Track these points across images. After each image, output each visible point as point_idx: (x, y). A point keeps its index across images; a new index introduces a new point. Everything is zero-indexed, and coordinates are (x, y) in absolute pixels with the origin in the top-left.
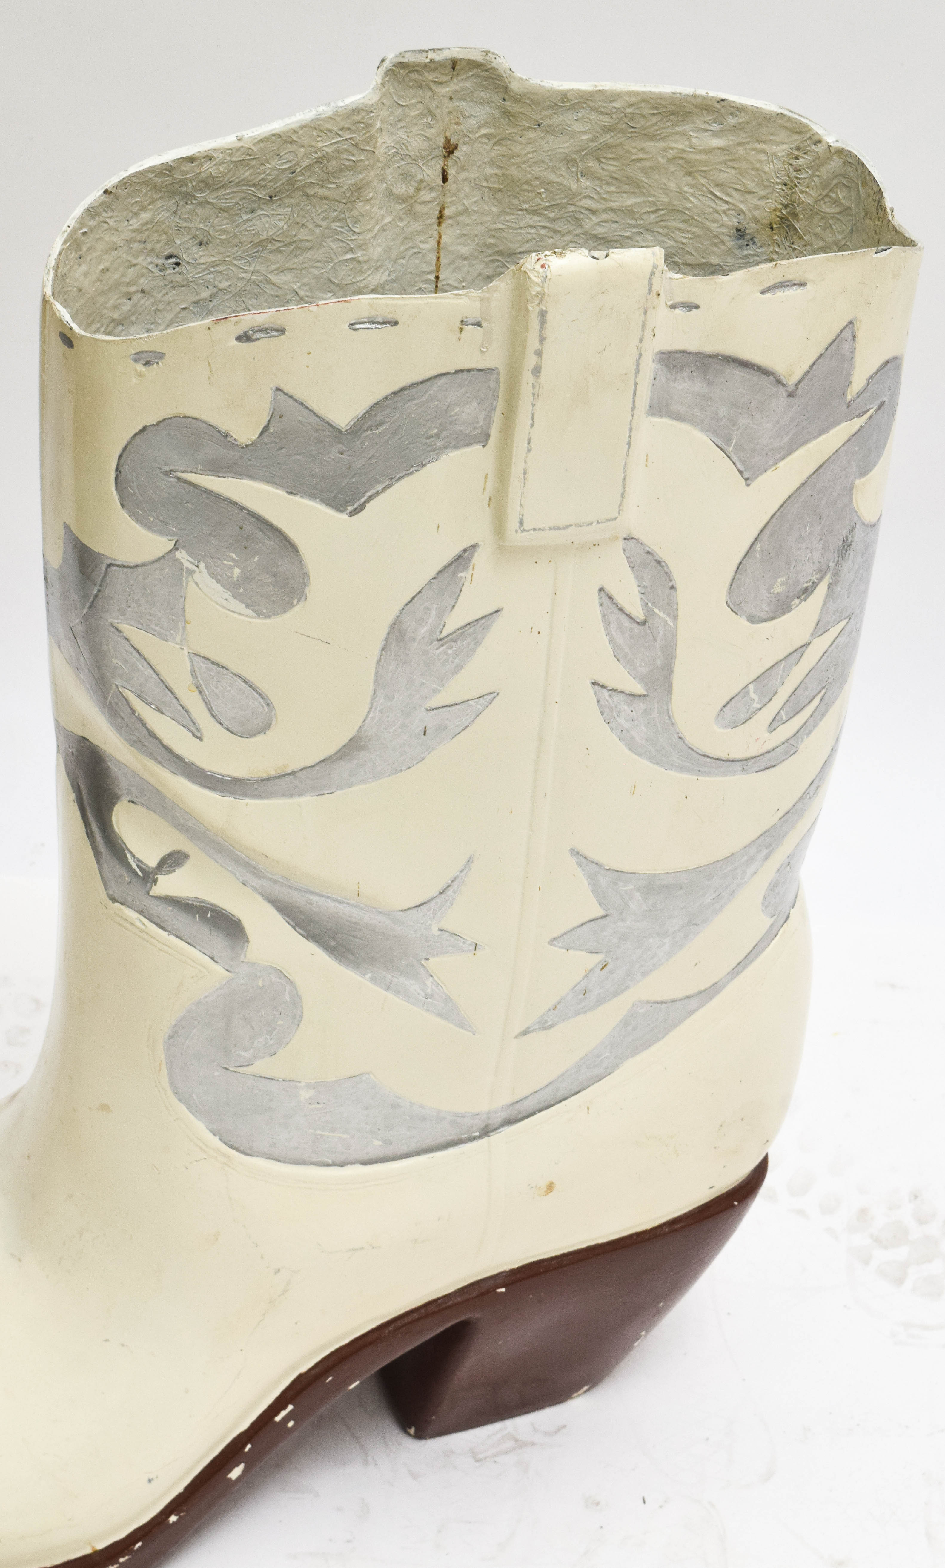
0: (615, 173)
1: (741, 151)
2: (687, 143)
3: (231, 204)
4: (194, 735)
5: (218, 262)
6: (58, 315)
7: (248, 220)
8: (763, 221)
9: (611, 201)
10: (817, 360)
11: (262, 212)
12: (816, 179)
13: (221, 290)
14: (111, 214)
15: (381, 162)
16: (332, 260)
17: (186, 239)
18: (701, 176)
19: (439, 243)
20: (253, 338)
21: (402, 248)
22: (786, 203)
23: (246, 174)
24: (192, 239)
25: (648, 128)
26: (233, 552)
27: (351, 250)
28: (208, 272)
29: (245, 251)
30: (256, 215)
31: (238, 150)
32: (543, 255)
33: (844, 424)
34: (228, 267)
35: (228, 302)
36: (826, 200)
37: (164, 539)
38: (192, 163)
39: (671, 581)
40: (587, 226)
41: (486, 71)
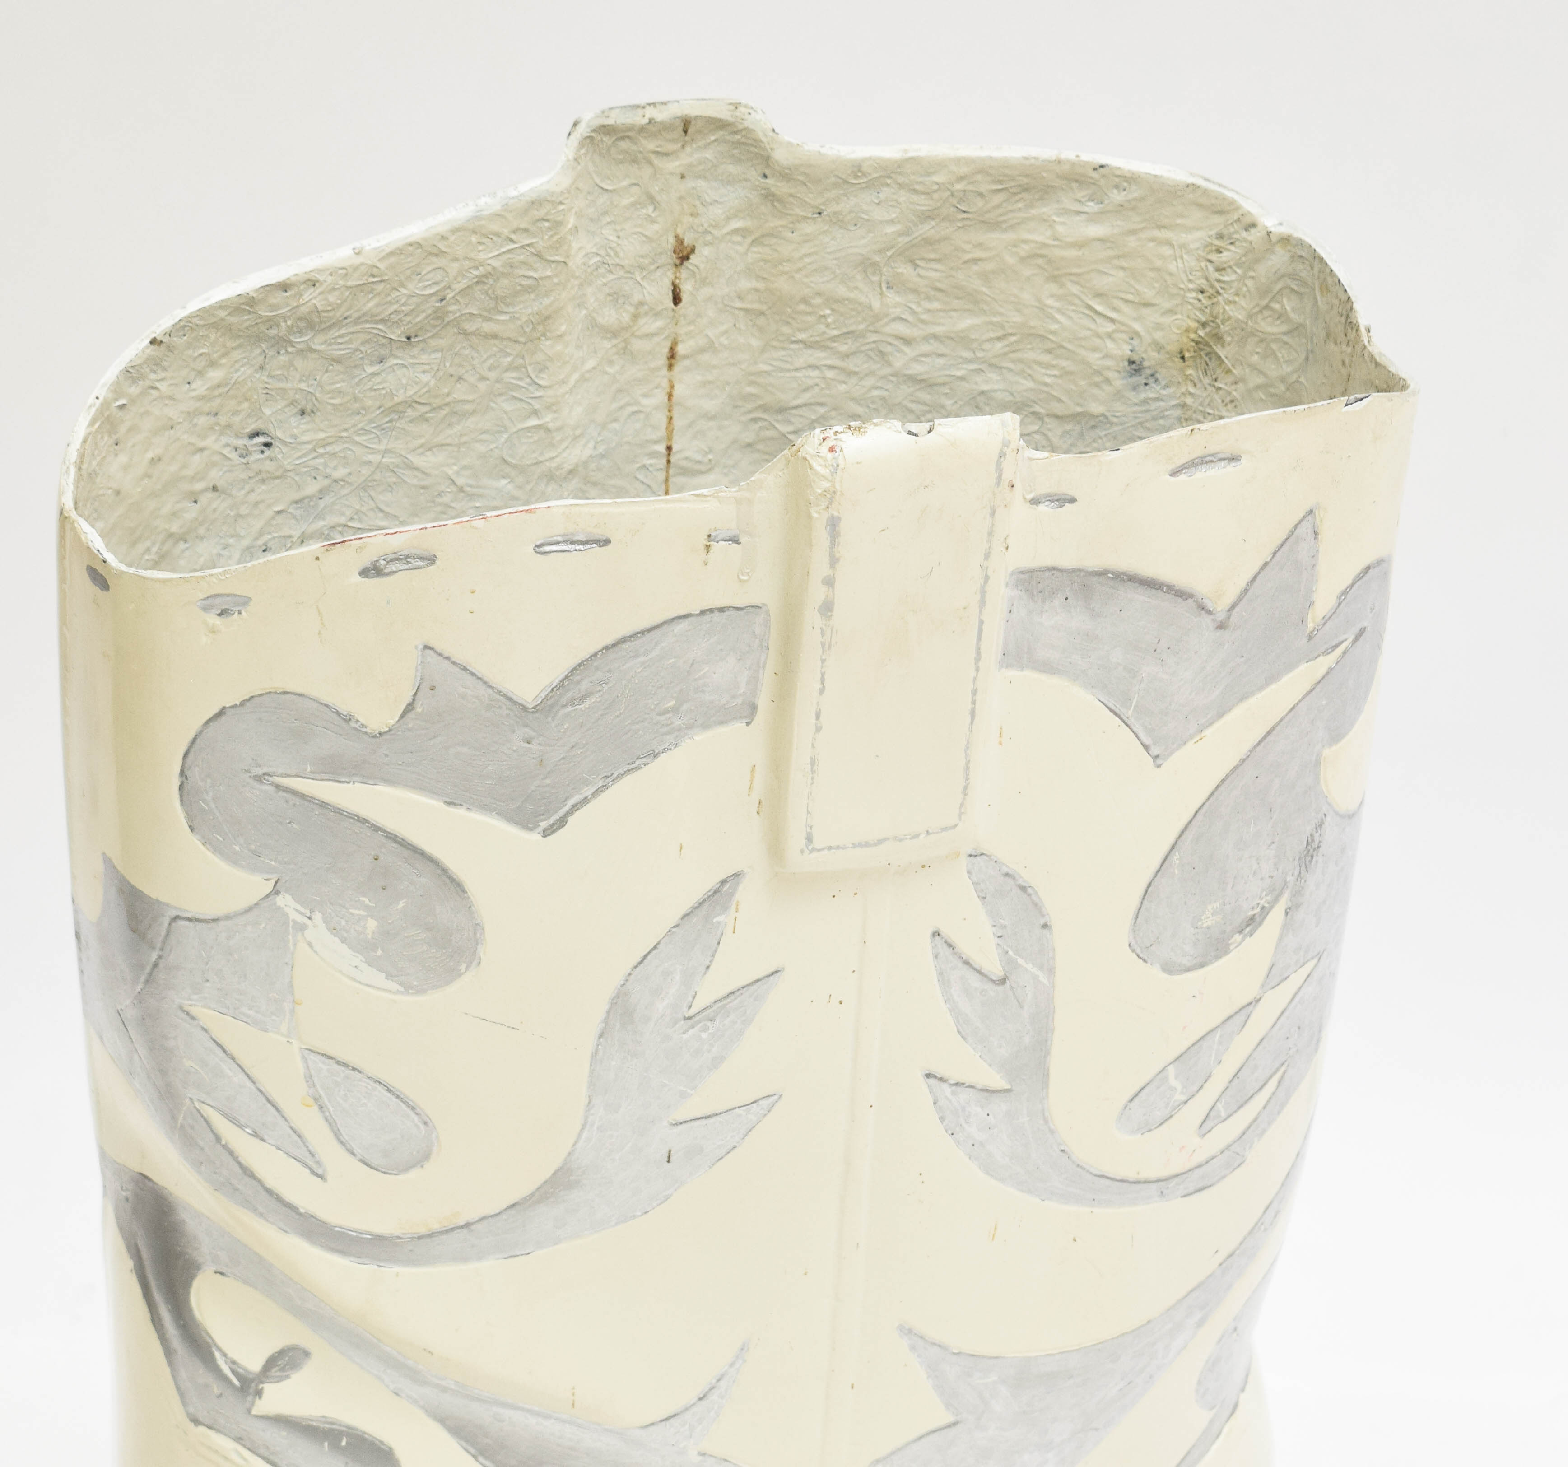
0: (939, 281)
1: (1132, 242)
2: (1049, 233)
3: (347, 351)
4: (313, 1172)
5: (330, 440)
6: (83, 539)
7: (374, 374)
8: (1169, 348)
9: (934, 324)
10: (1259, 572)
11: (395, 361)
12: (1248, 282)
13: (336, 481)
14: (162, 375)
15: (577, 278)
16: (506, 429)
17: (280, 407)
18: (1071, 281)
19: (670, 395)
20: (386, 571)
21: (615, 406)
22: (1204, 319)
23: (371, 304)
24: (288, 405)
25: (988, 212)
26: (364, 896)
27: (535, 413)
28: (316, 454)
29: (371, 421)
30: (387, 365)
31: (356, 269)
32: (832, 432)
33: (1304, 666)
34: (346, 446)
35: (347, 500)
36: (1266, 313)
37: (257, 878)
38: (286, 291)
39: (1043, 916)
40: (898, 363)
41: (736, 133)
